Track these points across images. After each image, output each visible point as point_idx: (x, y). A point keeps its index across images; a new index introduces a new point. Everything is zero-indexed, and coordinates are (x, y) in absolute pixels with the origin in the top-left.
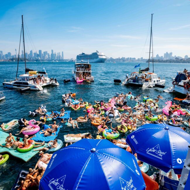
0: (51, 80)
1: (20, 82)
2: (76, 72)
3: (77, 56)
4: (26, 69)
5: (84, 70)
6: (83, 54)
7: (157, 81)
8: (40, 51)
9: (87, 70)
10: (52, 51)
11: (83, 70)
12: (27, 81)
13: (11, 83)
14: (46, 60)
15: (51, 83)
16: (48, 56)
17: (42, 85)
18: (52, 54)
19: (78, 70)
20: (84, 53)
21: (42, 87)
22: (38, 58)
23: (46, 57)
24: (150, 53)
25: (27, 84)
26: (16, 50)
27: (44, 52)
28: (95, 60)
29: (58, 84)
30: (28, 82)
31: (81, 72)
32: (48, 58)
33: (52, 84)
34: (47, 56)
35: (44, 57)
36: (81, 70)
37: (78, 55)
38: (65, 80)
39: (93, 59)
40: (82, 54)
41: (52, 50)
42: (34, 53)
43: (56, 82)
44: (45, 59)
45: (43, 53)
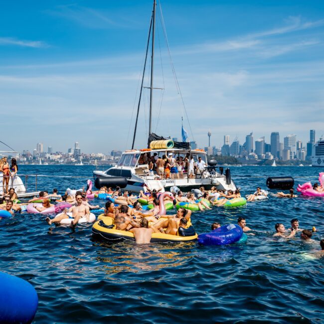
4: (150, 134)
8: (274, 136)
10: (312, 133)
16: (298, 149)
18: (309, 145)
22: (267, 156)
23: (291, 153)
25: (128, 174)
26: (209, 135)
27: (286, 139)
30: (133, 170)
32: (295, 157)
35: (285, 151)
38: (269, 180)
41: (311, 131)
42: (257, 142)
43: (228, 183)
44: (289, 158)
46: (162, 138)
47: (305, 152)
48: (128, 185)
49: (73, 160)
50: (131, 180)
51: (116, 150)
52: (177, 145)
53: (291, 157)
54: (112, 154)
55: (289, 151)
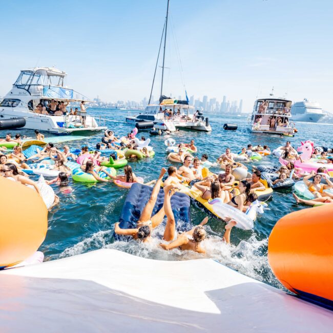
1: (146, 115)
2: (256, 116)
4: (161, 96)
5: (274, 113)
8: (205, 98)
11: (272, 112)
12: (153, 114)
13: (134, 118)
15: (195, 125)
17: (178, 123)
18: (222, 104)
23: (213, 107)
25: (152, 118)
27: (211, 100)
29: (209, 128)
30: (155, 116)
31: (267, 114)
32: (215, 110)
33: (198, 126)
34: (214, 105)
36: (268, 111)
38: (226, 125)
41: (224, 97)
43: (207, 125)
44: (211, 110)
45: (208, 100)
46: (169, 98)
47: (219, 107)
48: (155, 125)
49: (97, 104)
50: (155, 121)
51: (120, 101)
52: (179, 102)
54: (118, 102)
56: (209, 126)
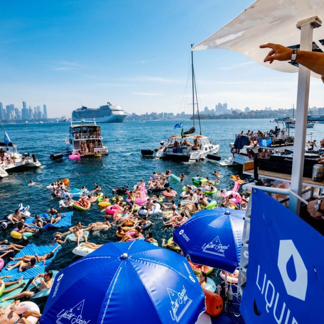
0: (25, 156)
2: (74, 141)
3: (72, 112)
5: (89, 137)
6: (84, 108)
7: (210, 148)
9: (94, 136)
11: (87, 137)
14: (13, 120)
15: (24, 163)
16: (16, 113)
17: (7, 167)
18: (24, 110)
19: (77, 138)
20: (85, 106)
21: (6, 170)
23: (12, 115)
24: (194, 104)
27: (7, 107)
28: (107, 118)
29: (38, 164)
32: (15, 118)
33: (27, 164)
34: (14, 113)
35: (8, 114)
36: (83, 137)
37: (74, 110)
38: (52, 156)
39: (102, 117)
40: (82, 109)
41: (23, 103)
43: (35, 161)
44: (11, 118)
53: (12, 117)
55: (10, 114)
56: (37, 162)
